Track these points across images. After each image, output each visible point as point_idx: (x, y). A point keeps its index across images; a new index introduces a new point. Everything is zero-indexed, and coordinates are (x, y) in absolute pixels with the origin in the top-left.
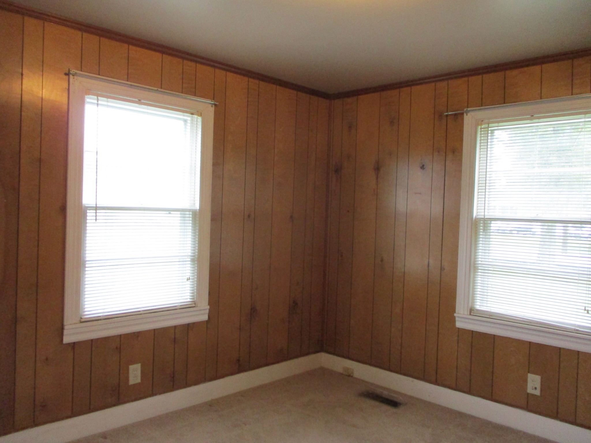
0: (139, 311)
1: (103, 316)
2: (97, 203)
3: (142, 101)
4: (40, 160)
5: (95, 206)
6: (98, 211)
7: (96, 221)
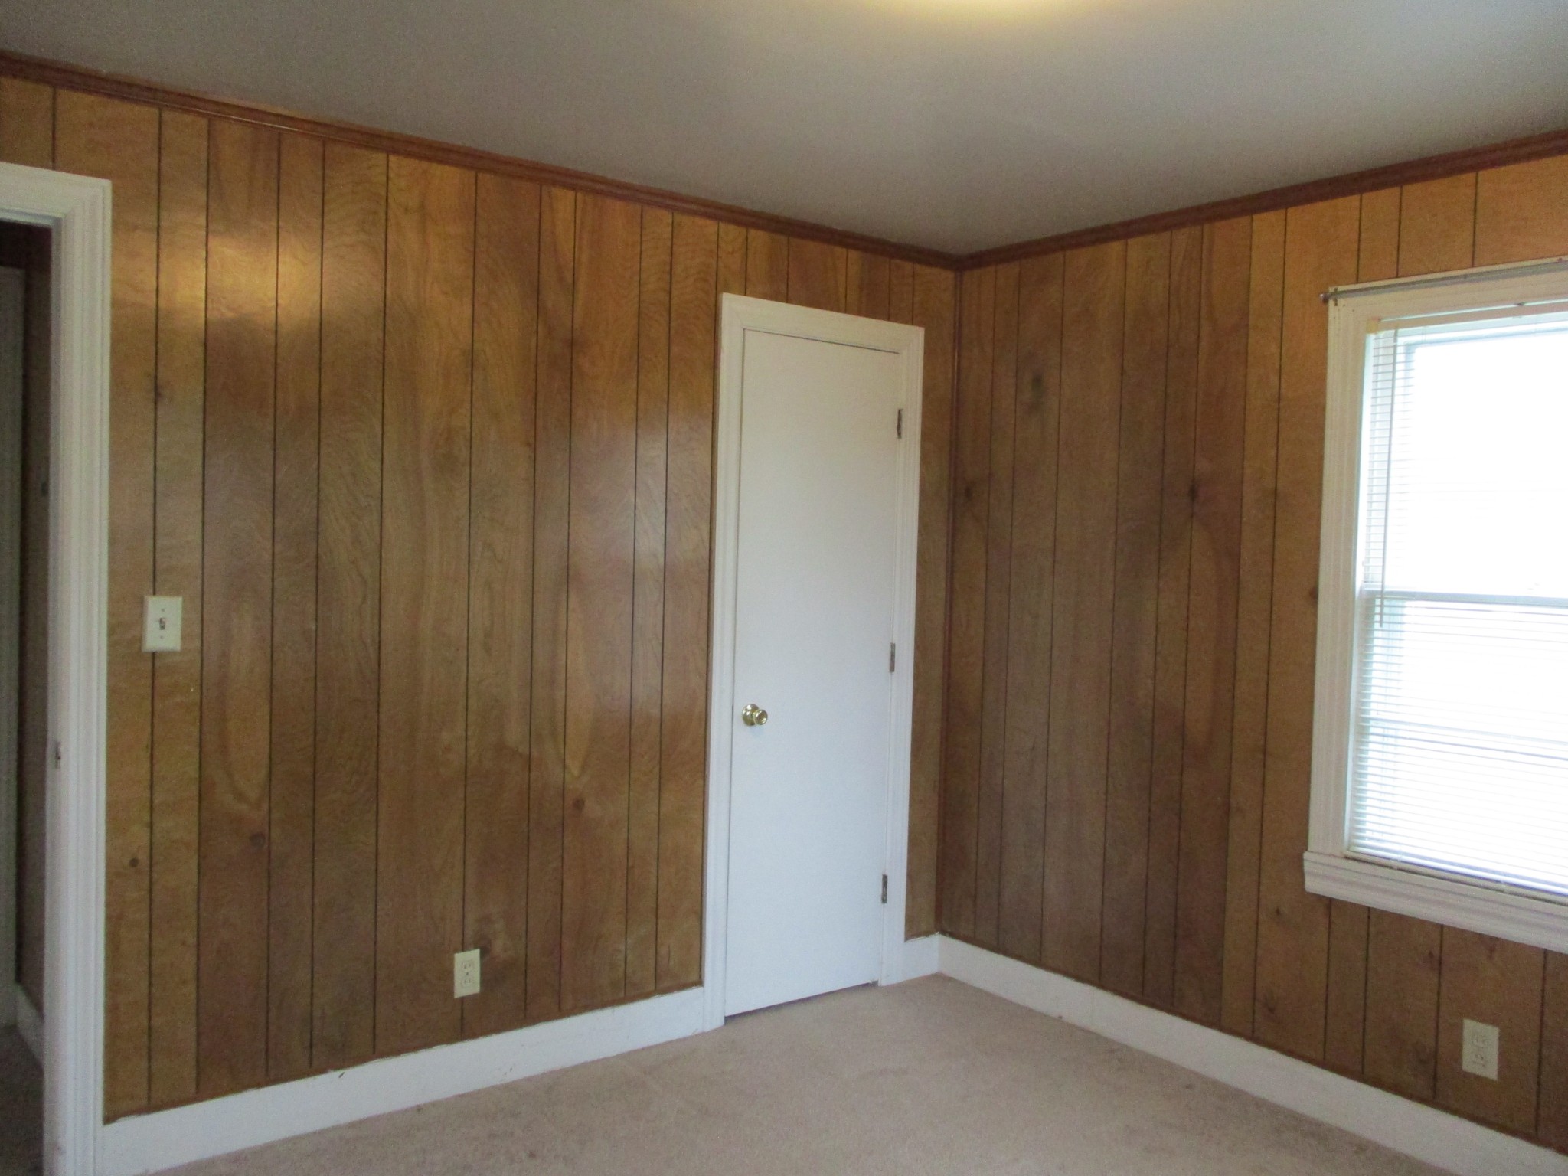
0: (1497, 882)
1: (1396, 860)
2: (1386, 584)
3: (1527, 304)
4: (1275, 492)
5: (1380, 589)
6: (1386, 603)
7: (1381, 626)
